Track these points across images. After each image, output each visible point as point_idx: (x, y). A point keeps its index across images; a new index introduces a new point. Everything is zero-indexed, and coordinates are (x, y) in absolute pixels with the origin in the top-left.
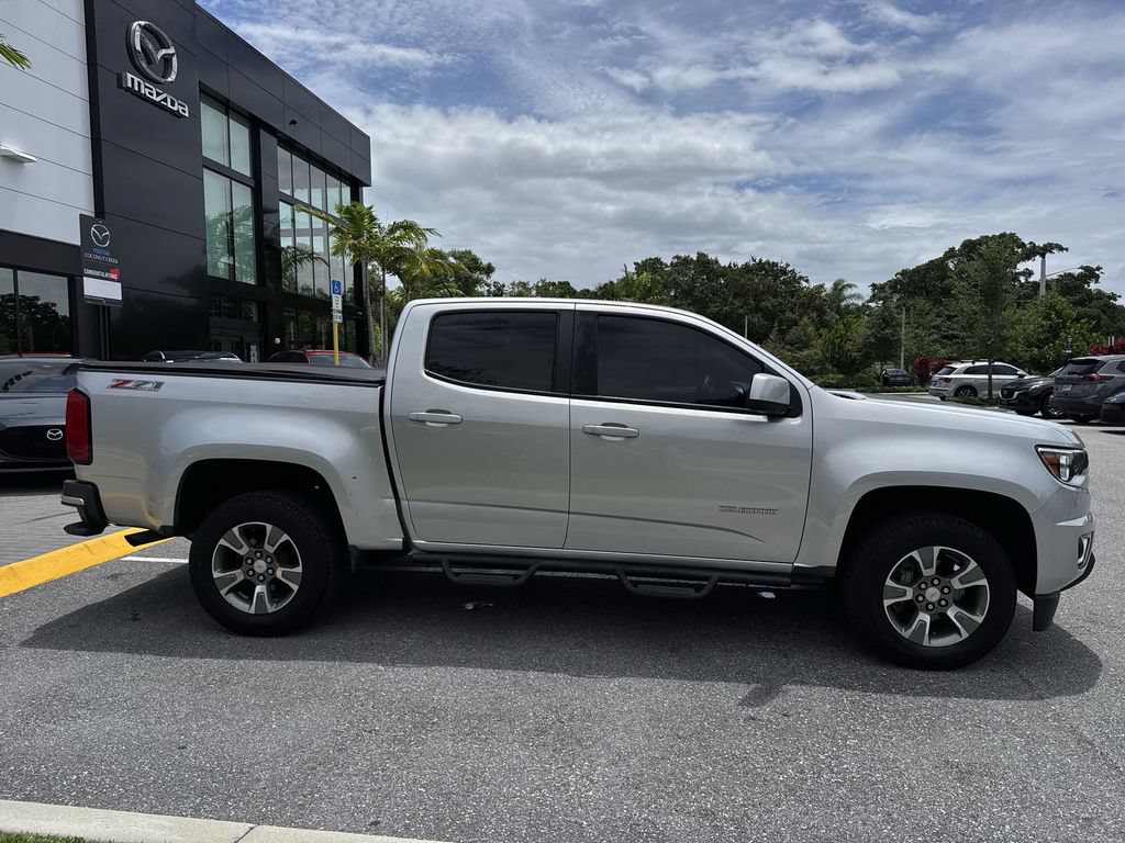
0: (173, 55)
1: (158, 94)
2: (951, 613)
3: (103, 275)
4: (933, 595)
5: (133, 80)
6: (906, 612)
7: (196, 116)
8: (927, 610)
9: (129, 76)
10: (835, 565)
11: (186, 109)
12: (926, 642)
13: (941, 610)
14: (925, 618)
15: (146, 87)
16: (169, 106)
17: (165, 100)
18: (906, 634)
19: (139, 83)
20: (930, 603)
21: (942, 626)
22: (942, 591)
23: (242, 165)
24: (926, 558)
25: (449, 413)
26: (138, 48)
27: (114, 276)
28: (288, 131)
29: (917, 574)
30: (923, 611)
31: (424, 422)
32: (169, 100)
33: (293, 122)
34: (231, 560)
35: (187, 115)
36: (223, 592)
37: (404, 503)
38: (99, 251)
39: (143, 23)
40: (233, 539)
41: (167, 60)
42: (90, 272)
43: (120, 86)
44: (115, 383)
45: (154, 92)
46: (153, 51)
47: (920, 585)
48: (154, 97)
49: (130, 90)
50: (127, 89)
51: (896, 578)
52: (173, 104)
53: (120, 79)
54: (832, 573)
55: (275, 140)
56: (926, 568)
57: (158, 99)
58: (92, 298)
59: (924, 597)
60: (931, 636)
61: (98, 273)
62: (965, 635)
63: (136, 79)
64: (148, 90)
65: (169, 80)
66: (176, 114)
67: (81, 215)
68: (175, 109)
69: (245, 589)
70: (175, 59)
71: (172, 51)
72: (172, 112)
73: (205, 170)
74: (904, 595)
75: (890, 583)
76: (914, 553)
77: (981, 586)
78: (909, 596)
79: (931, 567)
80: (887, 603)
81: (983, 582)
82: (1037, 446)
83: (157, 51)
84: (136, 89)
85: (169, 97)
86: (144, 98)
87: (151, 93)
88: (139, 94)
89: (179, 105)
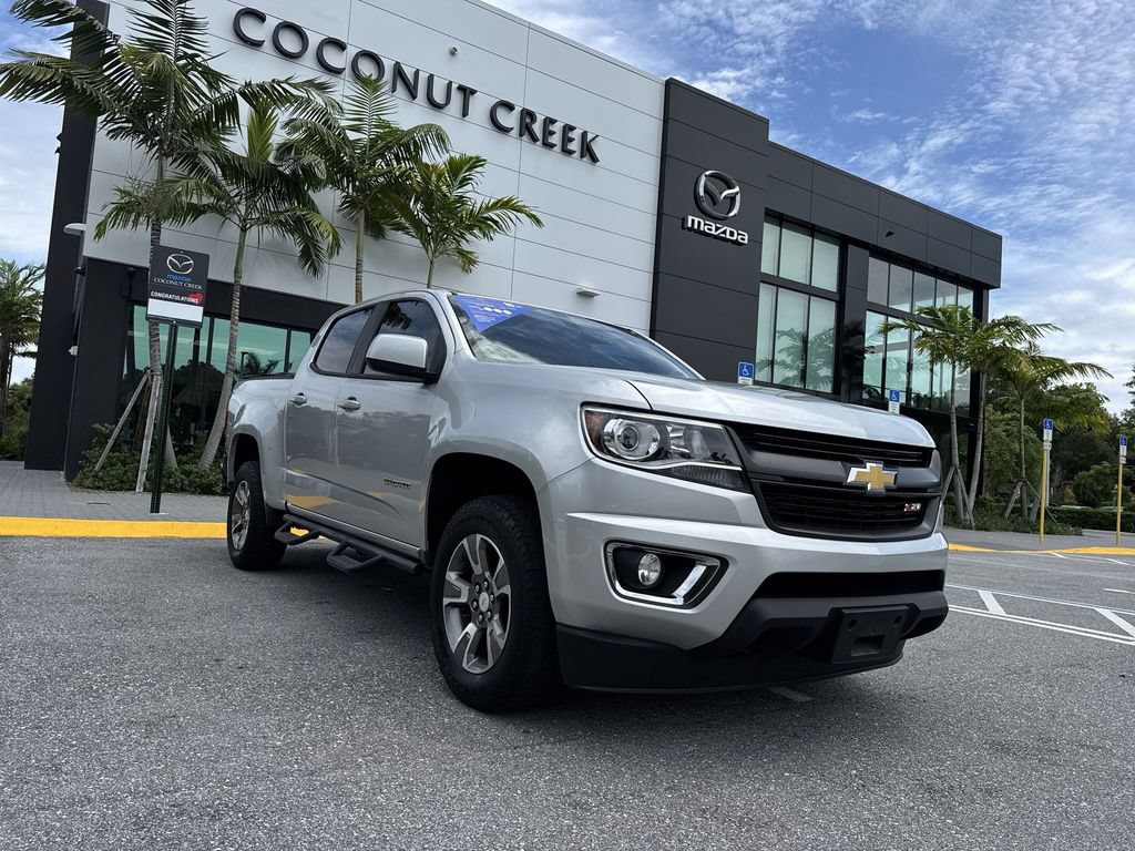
0: (737, 193)
1: (717, 229)
4: (483, 602)
5: (693, 221)
7: (757, 241)
8: (478, 621)
9: (690, 218)
10: (425, 549)
11: (746, 238)
12: (464, 662)
13: (487, 625)
14: (471, 630)
15: (705, 224)
16: (728, 236)
17: (724, 232)
18: (455, 647)
19: (699, 223)
20: (481, 614)
22: (490, 598)
24: (473, 549)
25: (303, 395)
26: (702, 193)
28: (887, 243)
30: (475, 622)
32: (728, 233)
33: (890, 234)
35: (746, 242)
39: (707, 173)
43: (683, 227)
45: (714, 228)
46: (716, 192)
48: (713, 232)
50: (691, 229)
52: (732, 234)
53: (684, 220)
54: (424, 559)
55: (868, 252)
57: (717, 233)
59: (478, 604)
63: (696, 220)
64: (707, 227)
65: (731, 214)
66: (736, 242)
68: (734, 238)
70: (738, 197)
71: (737, 189)
72: (733, 242)
73: (761, 284)
74: (459, 597)
75: (452, 576)
76: (465, 542)
77: (507, 596)
78: (463, 600)
79: (476, 563)
80: (446, 601)
81: (507, 590)
82: (584, 404)
83: (721, 194)
84: (696, 227)
85: (729, 229)
86: (704, 233)
87: (712, 228)
88: (698, 231)
89: (739, 234)
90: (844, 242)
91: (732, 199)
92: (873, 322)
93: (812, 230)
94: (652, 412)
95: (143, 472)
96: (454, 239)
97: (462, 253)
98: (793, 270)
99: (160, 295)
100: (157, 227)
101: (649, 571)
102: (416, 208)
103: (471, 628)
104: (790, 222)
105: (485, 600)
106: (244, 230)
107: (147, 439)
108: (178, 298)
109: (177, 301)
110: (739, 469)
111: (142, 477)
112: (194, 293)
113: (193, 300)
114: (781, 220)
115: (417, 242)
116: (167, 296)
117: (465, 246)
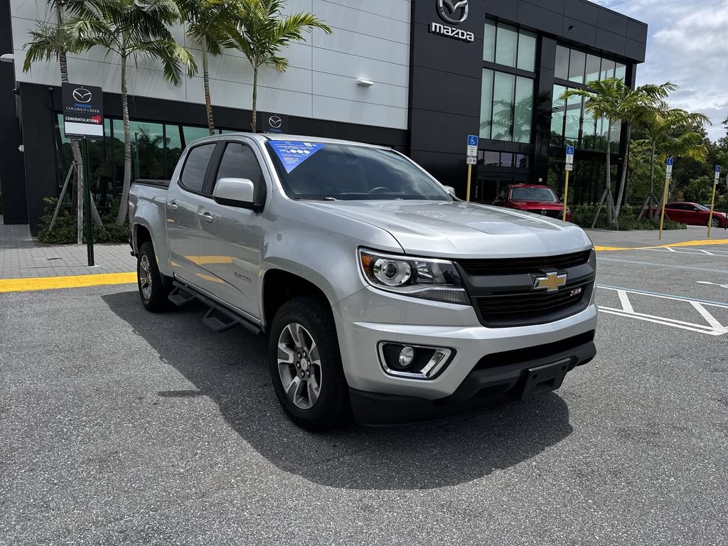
0: (466, 4)
1: (453, 31)
5: (436, 26)
8: (300, 376)
9: (434, 24)
11: (473, 37)
12: (295, 402)
13: (307, 379)
15: (444, 28)
16: (460, 37)
17: (458, 34)
18: (287, 389)
19: (440, 27)
20: (303, 371)
22: (308, 364)
23: (528, 65)
24: (295, 331)
25: (175, 204)
26: (441, 5)
28: (568, 35)
32: (460, 34)
33: (571, 27)
35: (472, 40)
36: (142, 286)
43: (429, 30)
45: (450, 31)
46: (451, 4)
47: (297, 355)
48: (450, 34)
50: (435, 32)
52: (463, 34)
53: (430, 26)
54: (264, 331)
55: (556, 42)
56: (296, 341)
57: (453, 34)
59: (300, 365)
60: (298, 398)
62: (312, 404)
63: (438, 25)
64: (445, 30)
65: (462, 20)
66: (465, 41)
68: (464, 38)
70: (467, 6)
71: (465, 1)
72: (463, 40)
73: (483, 69)
74: (288, 359)
75: (282, 346)
76: (289, 326)
77: (318, 366)
78: (291, 361)
79: (298, 341)
80: (280, 361)
81: (318, 362)
82: (360, 247)
83: (454, 5)
84: (438, 31)
85: (460, 31)
86: (443, 35)
87: (448, 31)
88: (439, 34)
89: (468, 34)
90: (540, 35)
91: (462, 8)
92: (558, 91)
93: (518, 28)
94: (405, 254)
95: (81, 230)
96: (270, 52)
97: (276, 60)
98: (504, 59)
99: (72, 119)
100: (63, 59)
101: (406, 357)
102: (241, 29)
103: (297, 380)
104: (503, 23)
105: (304, 364)
106: (124, 56)
107: (80, 206)
108: (84, 120)
109: (84, 122)
110: (463, 290)
111: (80, 234)
112: (96, 116)
113: (95, 121)
114: (497, 21)
115: (244, 55)
116: (76, 119)
117: (277, 54)
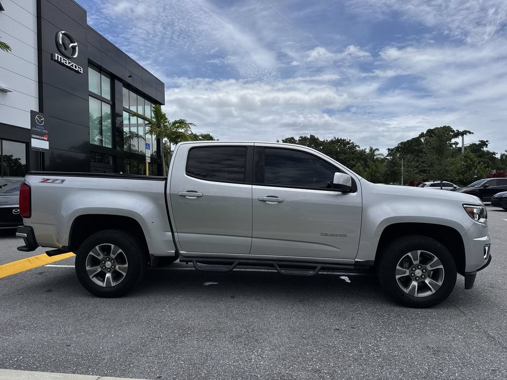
0: (76, 46)
1: (69, 63)
2: (427, 281)
3: (40, 138)
4: (418, 273)
5: (58, 56)
6: (407, 281)
7: (86, 73)
8: (416, 280)
9: (56, 55)
10: (374, 260)
11: (82, 70)
12: (416, 295)
13: (422, 280)
14: (415, 283)
15: (64, 60)
16: (74, 68)
17: (72, 65)
18: (406, 291)
19: (61, 58)
20: (418, 277)
21: (423, 287)
22: (422, 271)
23: (107, 96)
24: (415, 256)
25: (197, 192)
26: (61, 43)
27: (46, 138)
28: (129, 81)
29: (411, 264)
30: (414, 281)
31: (185, 196)
32: (74, 66)
33: (130, 76)
34: (95, 262)
35: (82, 72)
36: (91, 277)
37: (176, 234)
38: (39, 127)
39: (63, 32)
40: (96, 252)
41: (74, 48)
42: (34, 136)
43: (52, 59)
44: (42, 180)
45: (67, 62)
46: (67, 44)
47: (412, 269)
48: (67, 64)
49: (57, 61)
51: (401, 265)
52: (76, 67)
54: (373, 264)
55: (122, 84)
56: (414, 261)
57: (69, 65)
58: (35, 148)
59: (414, 274)
60: (418, 292)
61: (38, 137)
62: (434, 291)
63: (59, 56)
64: (64, 61)
65: (75, 57)
66: (77, 72)
67: (31, 111)
68: (77, 69)
69: (101, 276)
70: (77, 48)
71: (76, 44)
72: (75, 71)
73: (90, 97)
75: (398, 268)
76: (409, 254)
78: (407, 274)
79: (416, 260)
80: (398, 277)
81: (441, 267)
82: (463, 204)
83: (69, 44)
84: (59, 60)
85: (74, 64)
86: (63, 64)
88: (60, 63)
89: (79, 68)
90: (113, 78)
92: (125, 114)
93: (100, 69)
